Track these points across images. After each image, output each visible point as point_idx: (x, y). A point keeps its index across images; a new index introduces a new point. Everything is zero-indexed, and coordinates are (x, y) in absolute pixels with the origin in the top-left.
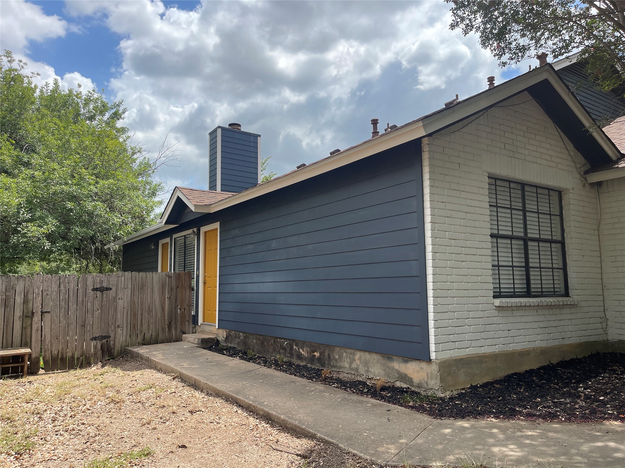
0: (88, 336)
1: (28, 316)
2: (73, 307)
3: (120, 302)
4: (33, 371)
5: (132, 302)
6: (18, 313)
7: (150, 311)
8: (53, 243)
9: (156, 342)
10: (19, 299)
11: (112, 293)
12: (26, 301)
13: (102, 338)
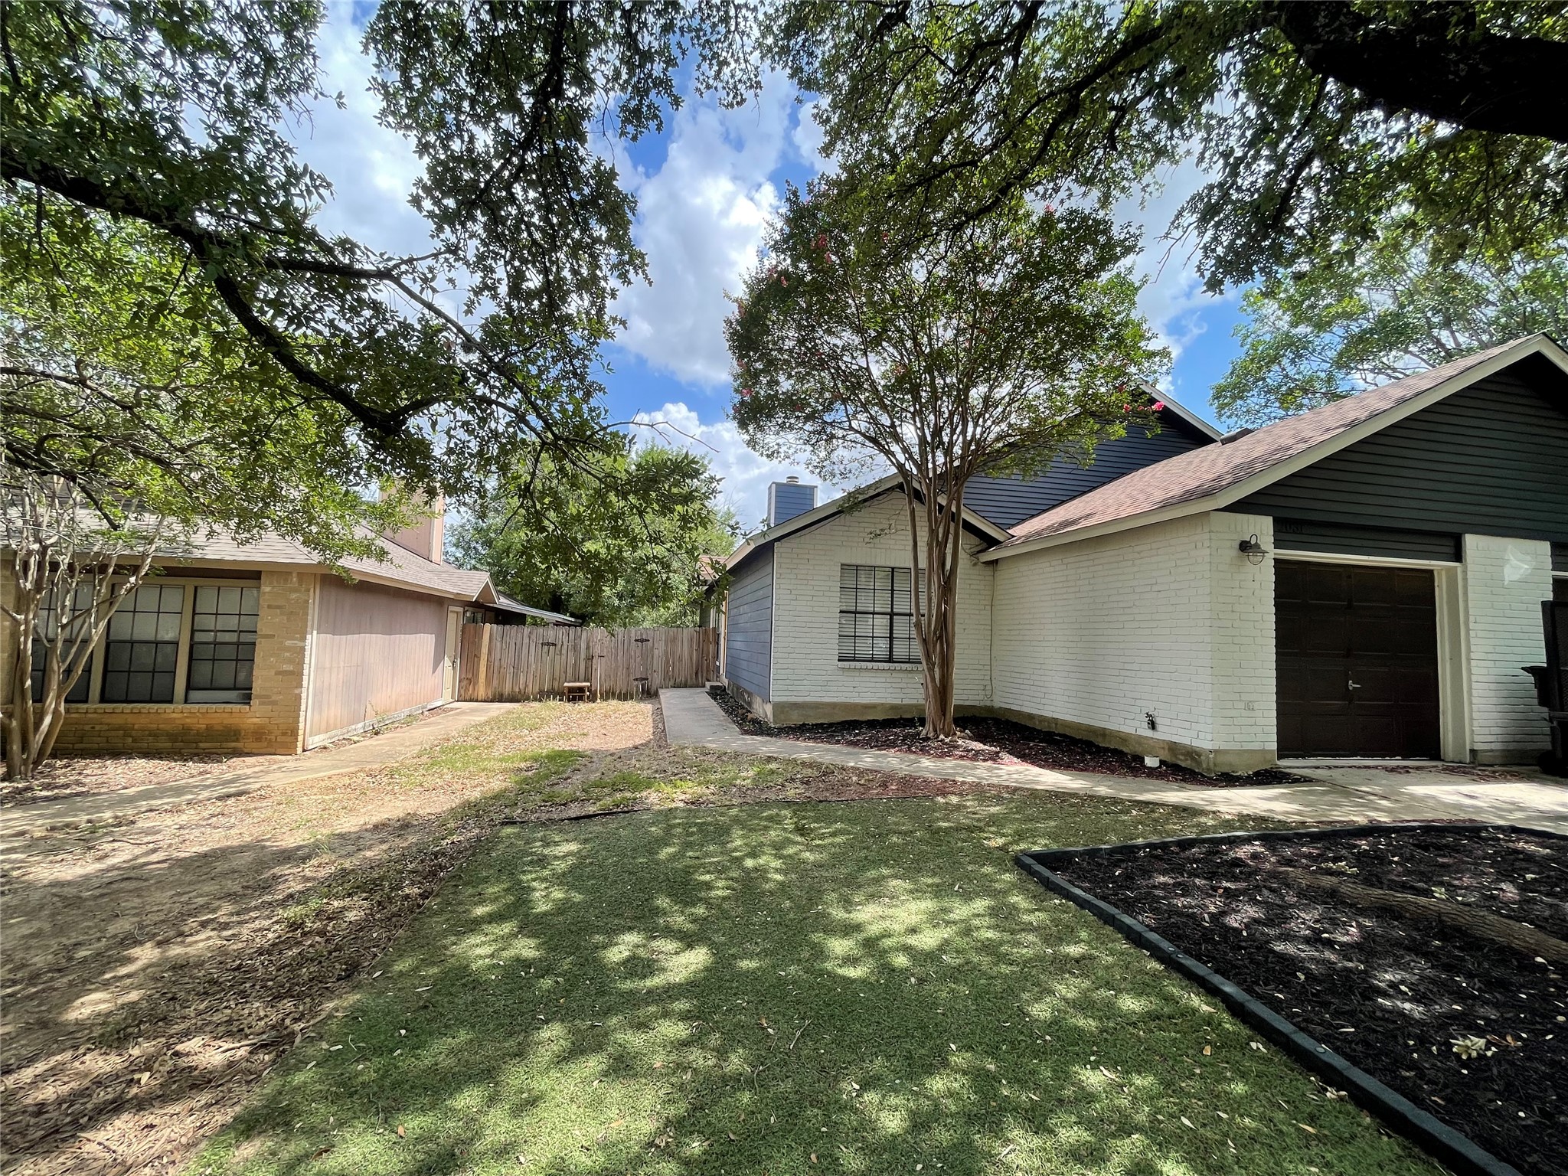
0: (632, 678)
1: (590, 658)
2: (620, 653)
3: (656, 652)
4: (592, 699)
5: (666, 653)
6: (583, 656)
7: (680, 660)
8: (620, 600)
9: (685, 686)
10: (583, 646)
11: (650, 644)
12: (588, 648)
13: (642, 679)
